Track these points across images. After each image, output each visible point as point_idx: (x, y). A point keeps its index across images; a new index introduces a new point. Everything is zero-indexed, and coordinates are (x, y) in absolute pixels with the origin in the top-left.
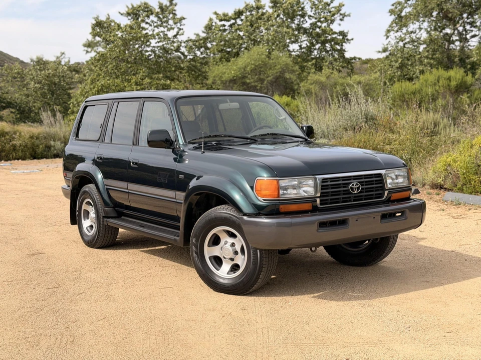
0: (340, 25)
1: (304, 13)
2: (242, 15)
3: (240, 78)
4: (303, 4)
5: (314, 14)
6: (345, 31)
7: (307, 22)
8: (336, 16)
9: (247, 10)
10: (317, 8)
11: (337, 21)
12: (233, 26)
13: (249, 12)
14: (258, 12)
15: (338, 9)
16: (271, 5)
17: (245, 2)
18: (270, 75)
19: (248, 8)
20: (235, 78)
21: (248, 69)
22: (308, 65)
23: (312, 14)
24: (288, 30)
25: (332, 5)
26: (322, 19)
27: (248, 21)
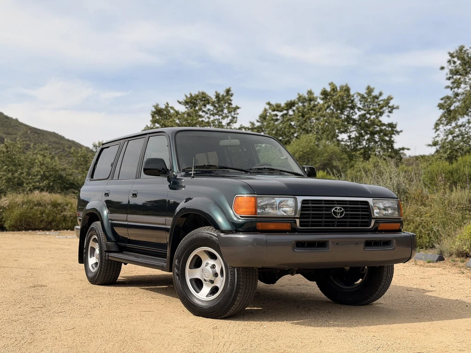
0: (388, 117)
1: (354, 106)
2: (294, 106)
4: (353, 96)
5: (363, 106)
6: (394, 123)
7: (356, 113)
8: (385, 108)
9: (299, 101)
10: (366, 101)
11: (386, 114)
12: (285, 116)
13: (302, 103)
14: (310, 104)
15: (387, 102)
16: (322, 97)
17: (299, 94)
18: (318, 162)
19: (301, 99)
21: (297, 155)
22: (357, 154)
23: (361, 106)
24: (337, 120)
25: (381, 98)
26: (371, 112)
27: (299, 112)
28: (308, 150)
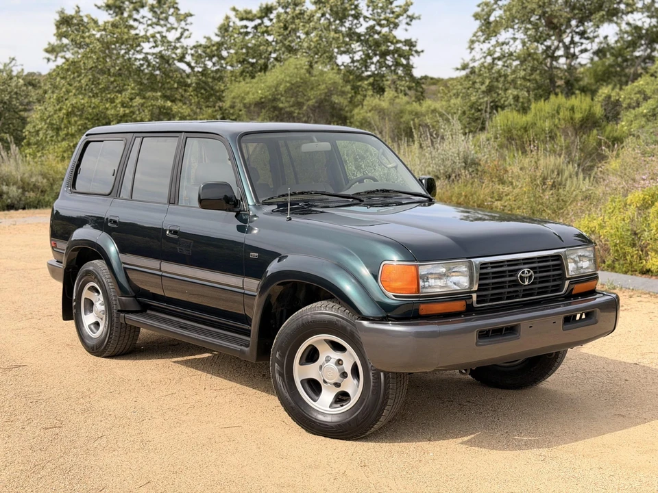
0: (406, 30)
1: (358, 13)
2: (271, 13)
3: (269, 100)
5: (371, 14)
6: (413, 40)
7: (361, 25)
8: (401, 18)
9: (279, 5)
10: (376, 7)
11: (402, 26)
12: (258, 28)
13: (283, 8)
14: (295, 10)
15: (405, 8)
18: (312, 97)
20: (263, 100)
21: (281, 88)
22: (363, 85)
23: (368, 14)
24: (336, 35)
25: (395, 4)
26: (383, 22)
27: (280, 21)
28: (298, 79)
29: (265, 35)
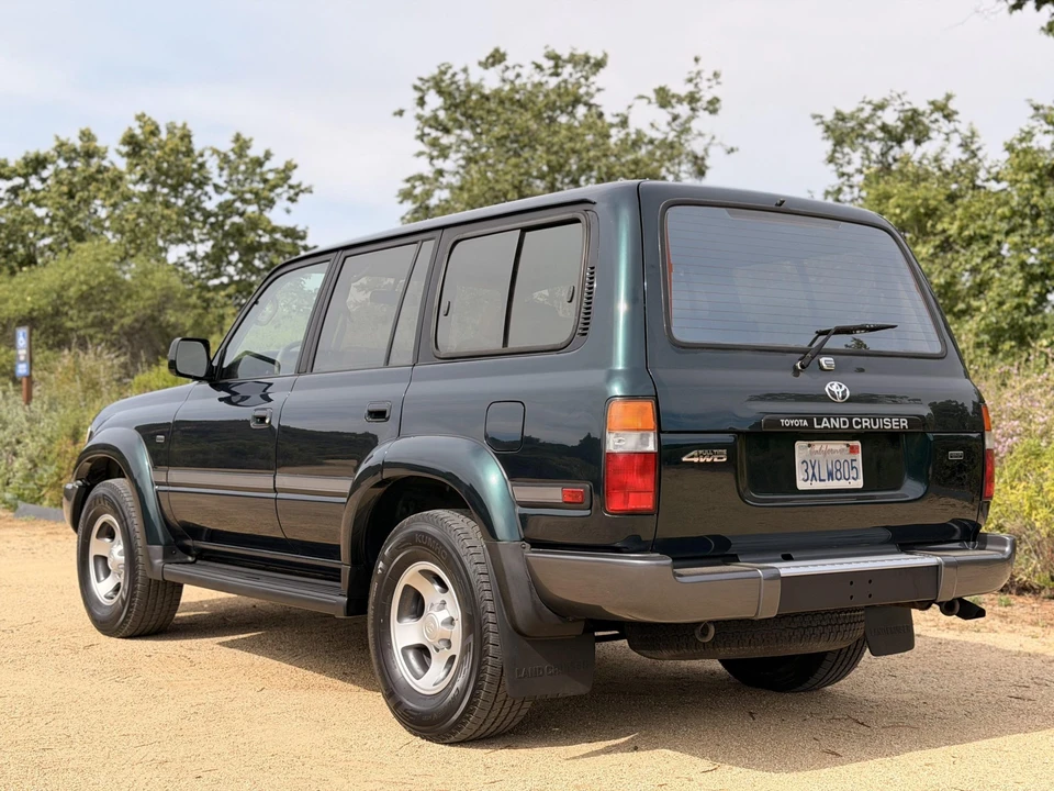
0: (288, 211)
1: (205, 178)
2: (44, 167)
3: (46, 316)
4: (201, 155)
5: (226, 182)
6: (299, 229)
7: (210, 198)
8: (279, 190)
9: (59, 155)
10: (235, 170)
11: (282, 204)
12: (20, 192)
13: (66, 160)
14: (88, 165)
15: (286, 172)
16: (125, 149)
17: (57, 138)
18: (128, 311)
19: (63, 149)
20: (35, 314)
21: (72, 292)
22: (219, 298)
23: (221, 182)
24: (166, 212)
25: (268, 166)
26: (248, 196)
27: (60, 183)
28: (102, 278)
29: (32, 205)
